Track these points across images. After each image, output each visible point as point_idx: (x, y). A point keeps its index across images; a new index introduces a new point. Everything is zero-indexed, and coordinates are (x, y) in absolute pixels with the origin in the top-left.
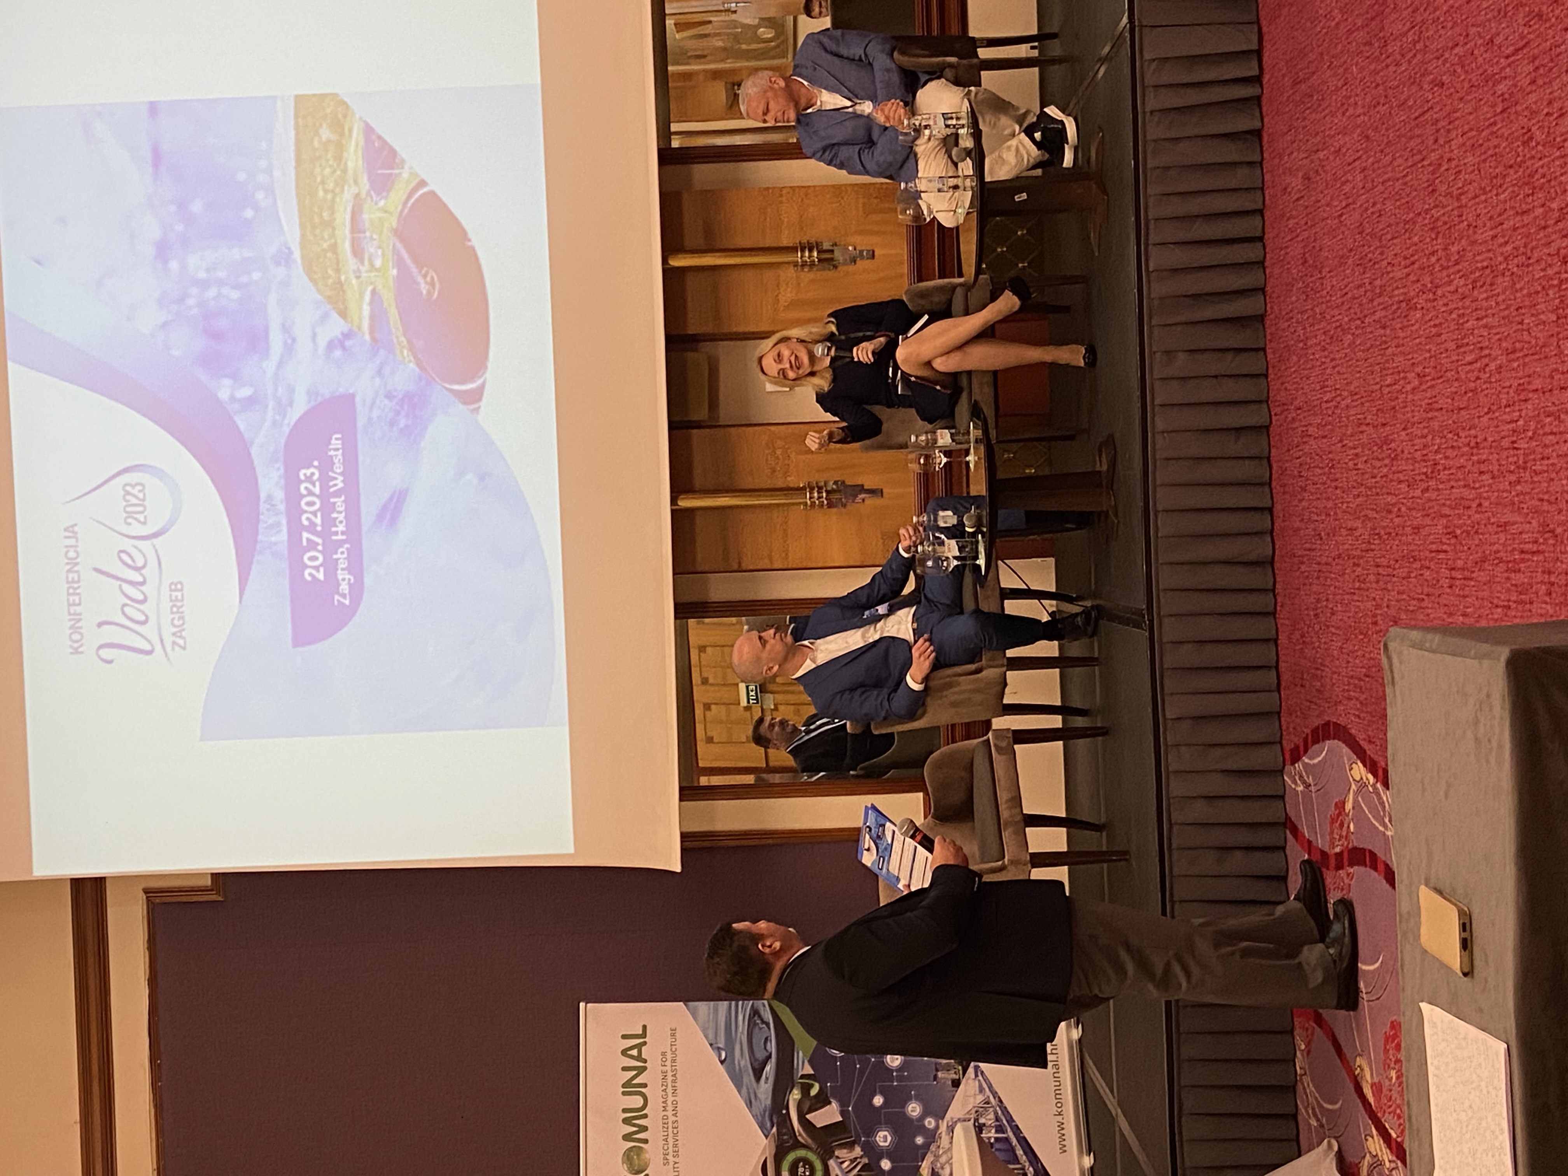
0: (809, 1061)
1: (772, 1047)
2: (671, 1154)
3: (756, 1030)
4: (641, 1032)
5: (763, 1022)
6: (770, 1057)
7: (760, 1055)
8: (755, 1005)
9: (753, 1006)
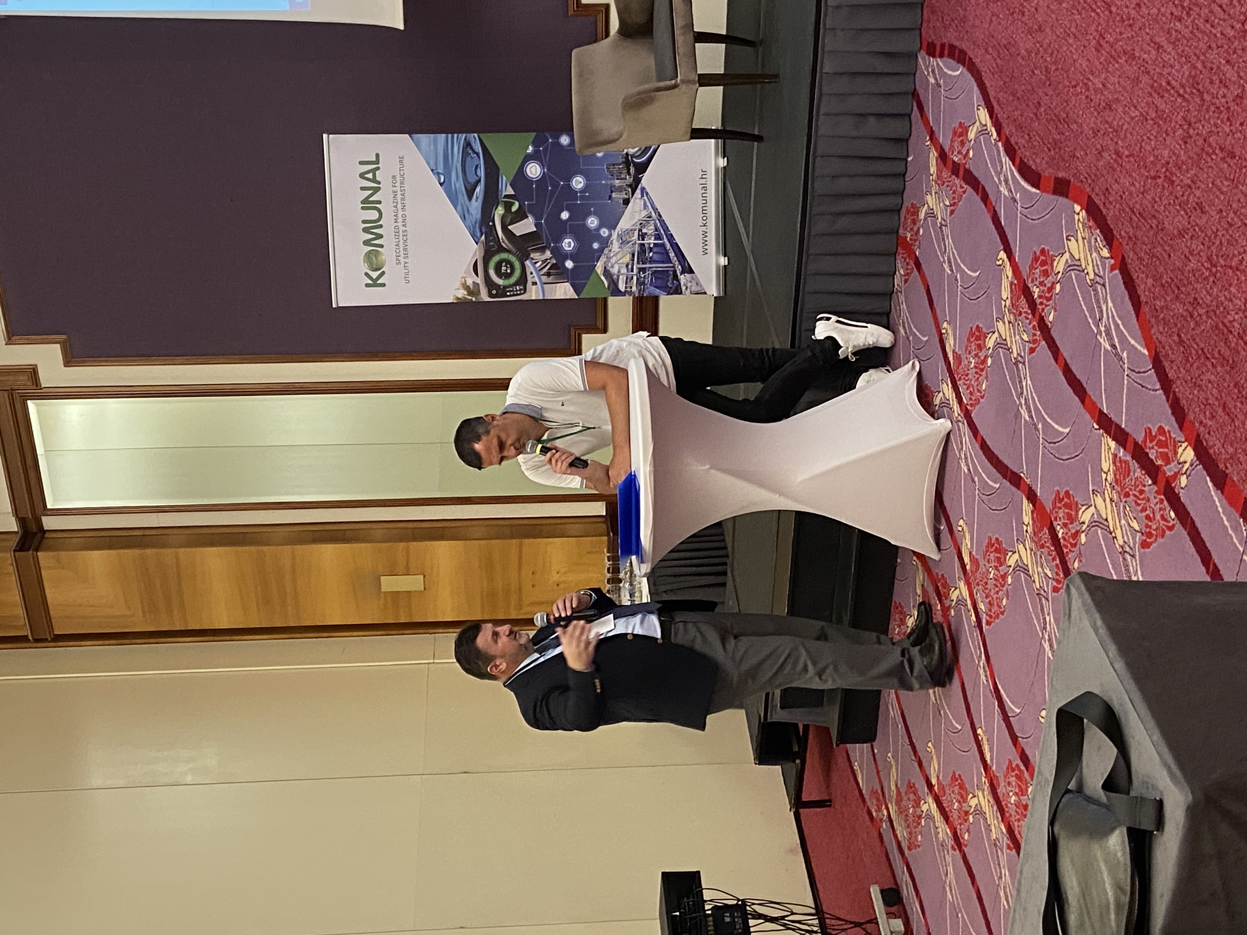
0: (511, 185)
1: (482, 173)
2: (402, 256)
3: (469, 159)
4: (374, 159)
5: (474, 152)
6: (479, 181)
7: (472, 179)
8: (468, 139)
9: (465, 139)
